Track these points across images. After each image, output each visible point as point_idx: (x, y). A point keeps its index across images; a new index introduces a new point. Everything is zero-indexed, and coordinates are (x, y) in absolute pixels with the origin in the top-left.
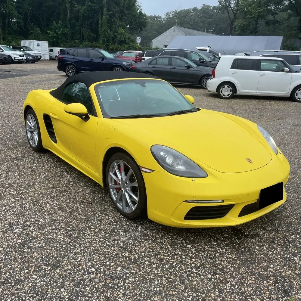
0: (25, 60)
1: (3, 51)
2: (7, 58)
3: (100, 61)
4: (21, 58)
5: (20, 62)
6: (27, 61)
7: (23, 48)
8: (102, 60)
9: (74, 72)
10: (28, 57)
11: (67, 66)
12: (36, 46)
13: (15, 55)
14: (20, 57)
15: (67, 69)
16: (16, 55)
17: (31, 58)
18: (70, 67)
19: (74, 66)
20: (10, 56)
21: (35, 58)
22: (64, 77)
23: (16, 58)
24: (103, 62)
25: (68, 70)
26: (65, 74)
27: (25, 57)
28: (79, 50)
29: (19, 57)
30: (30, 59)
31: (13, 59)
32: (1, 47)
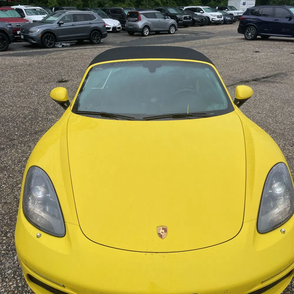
0: (222, 21)
1: (204, 12)
2: (204, 20)
3: (286, 21)
4: (218, 19)
5: (217, 23)
6: (225, 22)
7: (228, 8)
8: (289, 20)
9: (253, 34)
10: (227, 18)
12: (242, 5)
13: (213, 16)
14: (218, 18)
15: (247, 31)
16: (214, 16)
17: (229, 19)
18: (250, 29)
19: (254, 28)
20: (208, 18)
21: (234, 18)
22: (242, 40)
23: (213, 20)
24: (289, 22)
25: (248, 32)
26: (244, 37)
27: (223, 18)
28: (264, 8)
29: (217, 18)
30: (228, 20)
31: (211, 20)
32: (202, 9)
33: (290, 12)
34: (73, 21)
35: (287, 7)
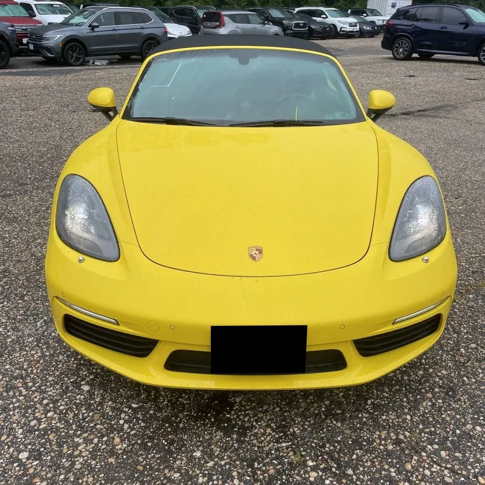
0: (357, 31)
1: (327, 17)
2: (328, 29)
3: (460, 29)
4: (351, 29)
5: (349, 35)
6: (362, 34)
7: (367, 12)
8: (464, 28)
9: (406, 51)
10: (364, 27)
11: (398, 40)
12: (390, 8)
13: (342, 23)
14: (350, 26)
15: (397, 45)
16: (344, 23)
17: (368, 28)
18: (402, 42)
19: (408, 40)
20: (334, 26)
21: (376, 28)
22: (389, 60)
23: (343, 29)
24: (467, 31)
25: (398, 47)
26: (391, 56)
27: (358, 27)
28: (425, 9)
29: (348, 27)
30: (368, 30)
31: (339, 30)
32: (325, 11)
33: (466, 15)
34: (114, 24)
35: (462, 7)
